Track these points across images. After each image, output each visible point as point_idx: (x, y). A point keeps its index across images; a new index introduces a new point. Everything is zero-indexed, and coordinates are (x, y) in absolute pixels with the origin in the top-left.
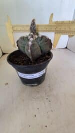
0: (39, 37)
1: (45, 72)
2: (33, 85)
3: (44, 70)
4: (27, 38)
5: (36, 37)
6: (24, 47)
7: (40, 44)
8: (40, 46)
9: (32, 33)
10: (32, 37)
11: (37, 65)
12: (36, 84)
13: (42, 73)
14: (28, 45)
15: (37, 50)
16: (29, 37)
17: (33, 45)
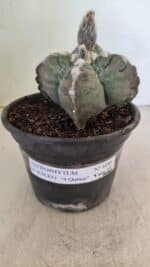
0: (101, 58)
1: (112, 166)
2: (72, 206)
3: (113, 159)
4: (68, 57)
5: (95, 56)
6: (58, 84)
7: (106, 76)
8: (103, 84)
9: (83, 46)
10: (83, 56)
11: (89, 138)
13: (105, 170)
14: (69, 77)
15: (95, 92)
16: (73, 57)
17: (84, 77)
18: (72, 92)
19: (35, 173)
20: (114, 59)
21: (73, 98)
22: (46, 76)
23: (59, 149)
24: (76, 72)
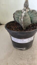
1: (33, 39)
2: (22, 49)
3: (33, 37)
4: (21, 11)
5: (28, 10)
6: (18, 18)
7: (31, 15)
8: (30, 17)
9: (25, 8)
10: (25, 10)
11: (27, 32)
12: (24, 49)
13: (31, 40)
14: (21, 16)
16: (23, 11)
17: (25, 16)
18: (22, 20)
19: (13, 40)
20: (33, 11)
21: (22, 21)
22: (16, 16)
23: (19, 34)
24: (23, 14)
